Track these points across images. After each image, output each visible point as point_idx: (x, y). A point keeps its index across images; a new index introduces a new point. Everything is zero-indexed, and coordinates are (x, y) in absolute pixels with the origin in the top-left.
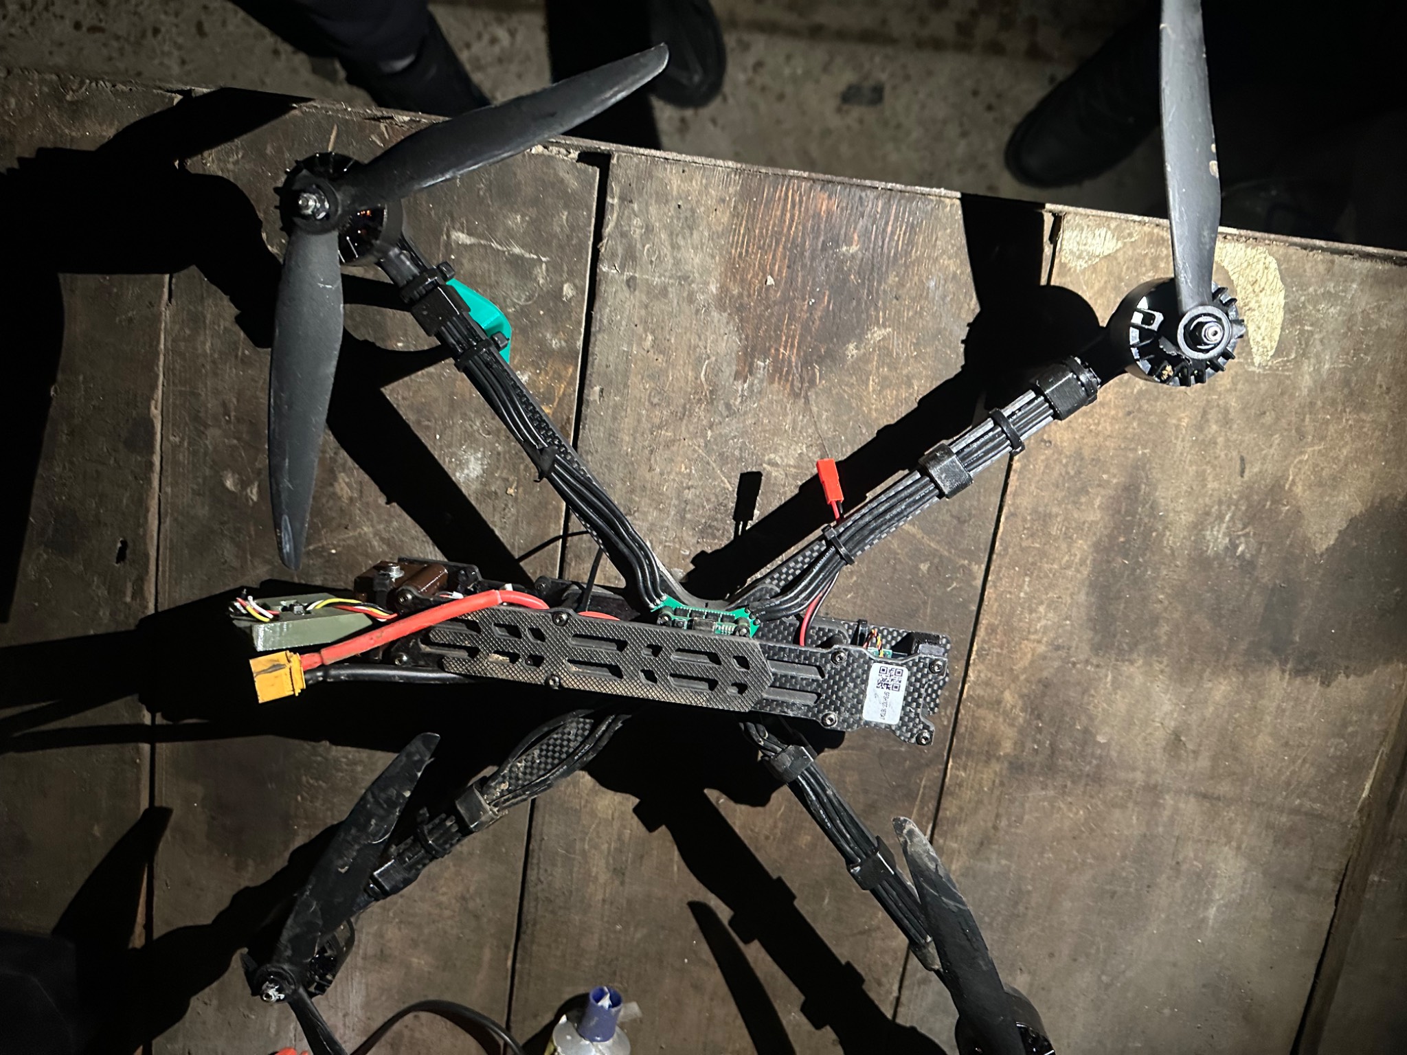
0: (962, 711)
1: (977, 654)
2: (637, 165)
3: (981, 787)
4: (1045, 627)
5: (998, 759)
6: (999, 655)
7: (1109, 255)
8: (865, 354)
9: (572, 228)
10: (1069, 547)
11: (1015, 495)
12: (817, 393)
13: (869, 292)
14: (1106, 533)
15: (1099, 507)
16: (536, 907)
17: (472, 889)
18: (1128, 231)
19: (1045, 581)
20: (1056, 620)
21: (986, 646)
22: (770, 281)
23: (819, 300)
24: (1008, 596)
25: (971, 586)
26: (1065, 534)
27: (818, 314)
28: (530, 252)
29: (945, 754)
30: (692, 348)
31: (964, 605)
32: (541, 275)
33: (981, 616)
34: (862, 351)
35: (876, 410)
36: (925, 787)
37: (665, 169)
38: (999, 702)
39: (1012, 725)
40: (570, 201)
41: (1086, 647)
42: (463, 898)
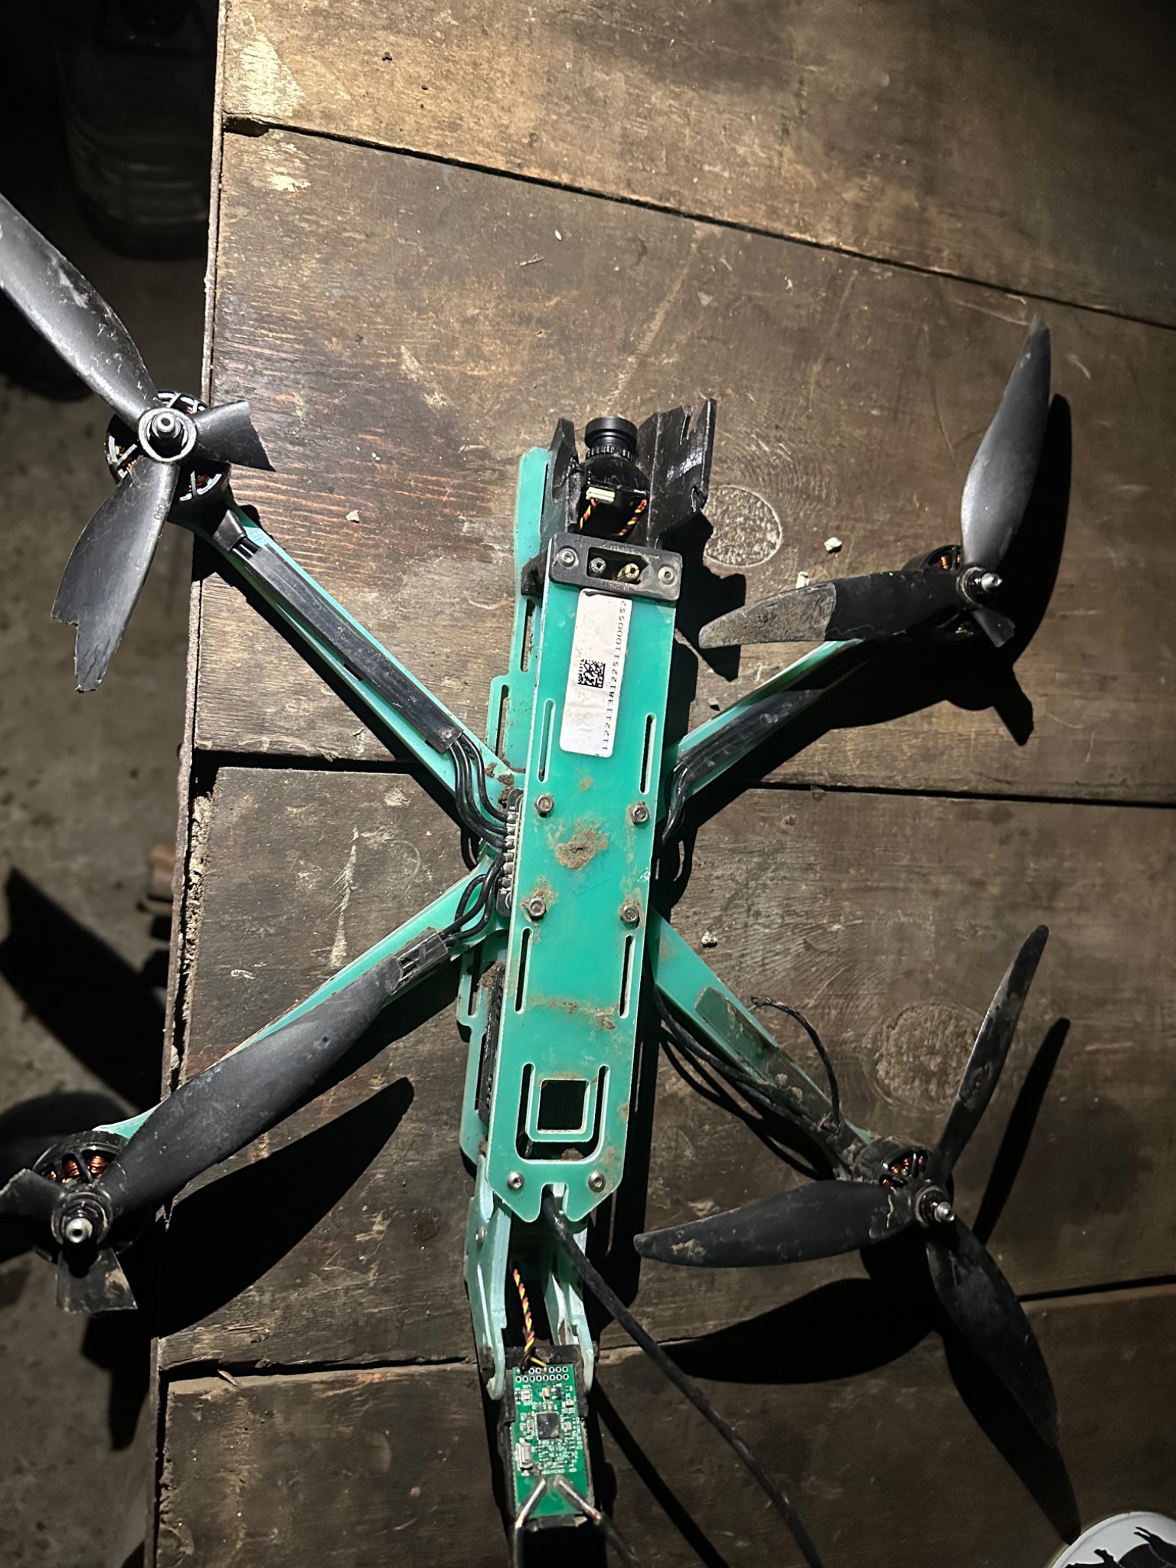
0: (873, 253)
1: (804, 233)
2: (211, 711)
3: (957, 231)
4: (762, 147)
5: (923, 209)
6: (802, 205)
7: (276, 51)
8: (439, 382)
9: (309, 799)
10: (661, 113)
11: (603, 181)
12: (498, 448)
13: (355, 377)
14: (639, 67)
15: (607, 75)
16: (1152, 784)
17: (1141, 867)
18: (242, 25)
19: (707, 144)
20: (752, 132)
21: (794, 221)
22: (353, 515)
23: (371, 447)
24: (730, 192)
25: (722, 238)
26: (645, 118)
27: (390, 447)
28: (348, 855)
29: (926, 275)
30: (455, 623)
31: (747, 248)
32: (377, 838)
33: (759, 227)
34: (435, 385)
35: (511, 365)
36: (967, 301)
37: (213, 670)
38: (857, 206)
39: (883, 191)
40: (270, 805)
41: (780, 97)
42: (1152, 877)
